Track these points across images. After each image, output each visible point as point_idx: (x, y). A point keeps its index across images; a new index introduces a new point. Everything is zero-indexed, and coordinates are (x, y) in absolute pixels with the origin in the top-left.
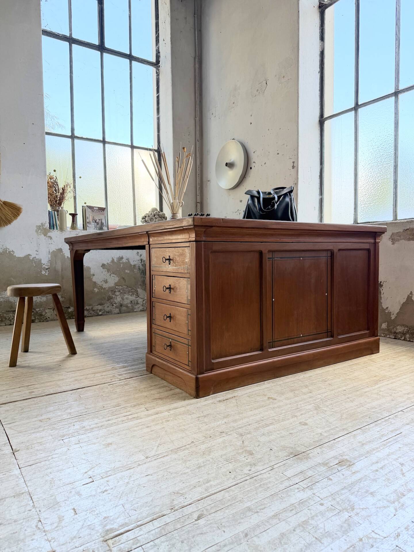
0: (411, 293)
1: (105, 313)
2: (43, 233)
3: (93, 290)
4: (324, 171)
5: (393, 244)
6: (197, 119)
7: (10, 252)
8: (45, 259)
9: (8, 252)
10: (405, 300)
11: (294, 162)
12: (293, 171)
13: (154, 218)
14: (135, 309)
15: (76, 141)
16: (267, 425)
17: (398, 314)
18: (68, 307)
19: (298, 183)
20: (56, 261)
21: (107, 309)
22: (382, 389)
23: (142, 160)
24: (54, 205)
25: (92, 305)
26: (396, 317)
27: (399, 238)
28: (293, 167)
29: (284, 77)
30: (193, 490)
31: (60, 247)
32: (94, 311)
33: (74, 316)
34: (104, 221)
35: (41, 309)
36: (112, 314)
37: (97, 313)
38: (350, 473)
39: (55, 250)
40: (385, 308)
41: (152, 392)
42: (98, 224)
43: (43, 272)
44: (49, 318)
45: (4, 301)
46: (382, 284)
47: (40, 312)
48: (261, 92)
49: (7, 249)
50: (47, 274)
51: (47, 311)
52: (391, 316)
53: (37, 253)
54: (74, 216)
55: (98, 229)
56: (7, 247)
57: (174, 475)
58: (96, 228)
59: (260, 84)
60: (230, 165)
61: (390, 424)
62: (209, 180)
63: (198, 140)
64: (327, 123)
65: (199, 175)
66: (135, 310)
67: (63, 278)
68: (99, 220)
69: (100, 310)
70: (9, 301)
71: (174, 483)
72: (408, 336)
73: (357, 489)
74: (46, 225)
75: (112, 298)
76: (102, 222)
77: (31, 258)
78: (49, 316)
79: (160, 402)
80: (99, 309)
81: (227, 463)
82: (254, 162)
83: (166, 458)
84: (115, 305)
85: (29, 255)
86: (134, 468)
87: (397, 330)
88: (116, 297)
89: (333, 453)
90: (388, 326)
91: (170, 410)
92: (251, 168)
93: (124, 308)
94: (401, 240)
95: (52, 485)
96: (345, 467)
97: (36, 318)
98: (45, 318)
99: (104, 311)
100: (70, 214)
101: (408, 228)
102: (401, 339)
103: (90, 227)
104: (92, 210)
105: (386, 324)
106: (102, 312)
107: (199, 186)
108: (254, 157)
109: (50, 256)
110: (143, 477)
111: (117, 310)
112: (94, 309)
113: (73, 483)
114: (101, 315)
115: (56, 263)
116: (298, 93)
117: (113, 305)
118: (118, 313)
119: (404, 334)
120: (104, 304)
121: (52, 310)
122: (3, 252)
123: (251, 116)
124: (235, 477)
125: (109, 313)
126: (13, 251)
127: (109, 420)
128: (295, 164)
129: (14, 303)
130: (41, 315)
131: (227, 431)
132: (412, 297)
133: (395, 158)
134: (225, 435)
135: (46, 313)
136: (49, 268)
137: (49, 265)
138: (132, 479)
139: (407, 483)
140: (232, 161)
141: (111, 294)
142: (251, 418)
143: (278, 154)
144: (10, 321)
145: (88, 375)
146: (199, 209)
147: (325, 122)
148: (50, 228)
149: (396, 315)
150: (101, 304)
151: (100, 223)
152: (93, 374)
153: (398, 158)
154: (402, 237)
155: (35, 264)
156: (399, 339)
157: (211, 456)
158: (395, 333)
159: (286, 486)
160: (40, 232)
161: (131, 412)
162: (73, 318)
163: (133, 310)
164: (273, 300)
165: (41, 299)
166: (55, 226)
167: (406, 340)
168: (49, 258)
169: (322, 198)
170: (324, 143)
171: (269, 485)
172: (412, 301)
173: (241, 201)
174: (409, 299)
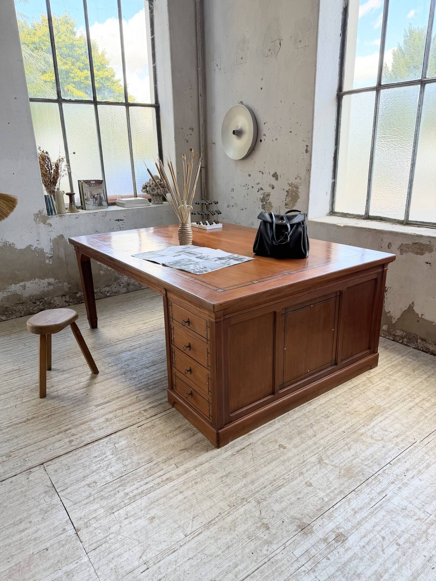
0: (413, 303)
1: (113, 294)
2: (42, 221)
3: (99, 273)
4: (338, 153)
5: (401, 254)
6: (200, 69)
7: (10, 245)
8: (46, 246)
9: (8, 245)
10: (406, 308)
11: (307, 146)
12: (306, 156)
13: (155, 188)
14: (142, 286)
15: (64, 105)
16: (279, 487)
17: (398, 319)
18: (75, 292)
19: (311, 170)
20: (58, 248)
21: (115, 290)
22: (376, 430)
23: (148, 170)
24: (49, 186)
25: (99, 288)
26: (396, 322)
27: (407, 249)
28: (307, 151)
29: (300, 41)
30: (226, 577)
31: (61, 233)
32: (101, 293)
33: (82, 300)
34: (102, 195)
35: (49, 297)
36: (119, 294)
37: (105, 294)
38: (343, 550)
39: (56, 237)
40: (387, 311)
41: (178, 438)
42: (96, 199)
43: (47, 261)
44: (58, 305)
45: (12, 295)
46: (386, 289)
47: (48, 300)
48: (273, 54)
49: (7, 242)
50: (51, 263)
51: (55, 299)
52: (392, 320)
53: (38, 242)
54: (71, 195)
55: (97, 205)
56: (7, 240)
57: (210, 558)
58: (95, 205)
59: (273, 43)
60: (238, 133)
61: (378, 483)
62: (213, 142)
63: (201, 95)
64: (345, 98)
65: (203, 136)
66: (143, 288)
67: (67, 265)
68: (97, 194)
69: (108, 292)
70: (16, 294)
71: (211, 569)
72: (405, 340)
73: (348, 570)
74: (44, 212)
75: (119, 278)
76: (100, 196)
77: (33, 248)
78: (58, 304)
79: (186, 454)
80: (107, 290)
81: (249, 540)
82: (264, 135)
83: (201, 536)
84: (122, 285)
85: (30, 245)
86: (177, 550)
87: (396, 333)
88: (122, 277)
89: (331, 526)
90: (389, 328)
91: (196, 466)
92: (261, 141)
93: (131, 287)
94: (409, 252)
95: (117, 574)
96: (340, 543)
97: (46, 306)
98: (54, 306)
99: (111, 292)
100: (67, 194)
101: (417, 242)
102: (398, 342)
103: (89, 204)
104: (89, 185)
105: (387, 326)
106: (110, 293)
107: (203, 149)
108: (264, 129)
109: (52, 244)
110: (186, 562)
111: (125, 290)
112: (101, 291)
113: (133, 571)
114: (109, 296)
115: (59, 250)
116: (316, 66)
117: (120, 285)
118: (126, 293)
119: (402, 338)
120: (111, 285)
121: (60, 298)
122: (3, 246)
123: (262, 79)
124: (257, 559)
125: (117, 293)
126: (13, 244)
127: (147, 483)
128: (309, 149)
129: (22, 296)
130: (50, 303)
131: (246, 496)
132: (413, 307)
133: (414, 155)
134: (246, 503)
135: (55, 301)
136: (52, 256)
137: (52, 253)
138: (178, 565)
139: (385, 561)
140: (239, 128)
141: (117, 275)
142: (266, 477)
143: (291, 132)
144: (21, 313)
145: (116, 411)
146: (204, 174)
147: (344, 97)
148: (49, 214)
149: (397, 320)
150: (108, 286)
151: (99, 198)
152: (120, 409)
153: (416, 155)
154: (410, 249)
155: (38, 254)
157: (236, 533)
158: (394, 335)
159: (296, 569)
160: (39, 221)
161: (164, 470)
162: (82, 303)
163: (141, 288)
164: (285, 349)
165: (48, 288)
166: (53, 211)
167: (404, 344)
168: (51, 246)
169: (334, 182)
170: (340, 121)
171: (283, 569)
172: (413, 310)
173: (250, 175)
174: (411, 308)
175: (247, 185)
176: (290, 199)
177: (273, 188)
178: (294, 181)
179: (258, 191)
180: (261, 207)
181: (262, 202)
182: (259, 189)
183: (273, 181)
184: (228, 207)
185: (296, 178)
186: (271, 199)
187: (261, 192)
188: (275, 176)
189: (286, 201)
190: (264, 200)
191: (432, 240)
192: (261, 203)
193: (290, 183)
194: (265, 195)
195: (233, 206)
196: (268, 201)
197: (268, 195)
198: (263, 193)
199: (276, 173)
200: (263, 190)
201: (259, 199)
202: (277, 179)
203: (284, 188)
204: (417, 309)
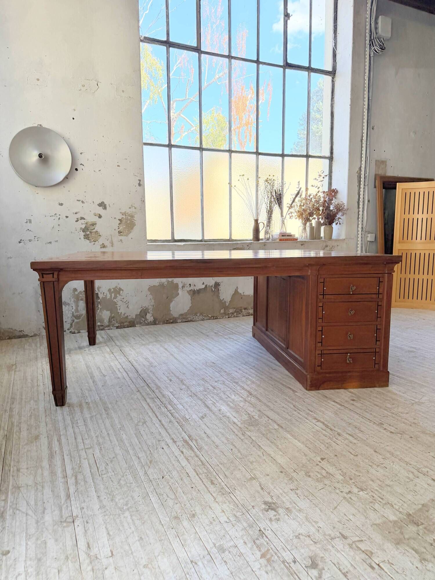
0: (237, 288)
10: (233, 293)
11: (140, 180)
12: (139, 188)
17: (230, 301)
19: (145, 201)
26: (229, 304)
28: (140, 185)
29: (123, 91)
40: (222, 299)
46: (219, 283)
48: (89, 90)
52: (226, 304)
59: (88, 81)
72: (235, 314)
82: (81, 164)
90: (225, 310)
92: (76, 169)
105: (223, 309)
108: (81, 159)
119: (233, 313)
123: (75, 110)
128: (141, 183)
132: (237, 290)
143: (118, 166)
156: (231, 317)
158: (228, 314)
167: (235, 317)
172: (238, 292)
173: (61, 204)
174: (236, 291)
175: (58, 215)
176: (124, 227)
177: (100, 217)
178: (129, 211)
179: (77, 221)
180: (82, 237)
181: (83, 231)
182: (77, 219)
183: (100, 210)
184: (20, 242)
185: (130, 208)
186: (97, 228)
187: (83, 221)
188: (102, 205)
189: (119, 229)
190: (88, 229)
191: (243, 244)
192: (82, 234)
193: (123, 212)
194: (89, 224)
195: (30, 241)
196: (94, 230)
197: (94, 224)
198: (84, 223)
199: (103, 203)
200: (84, 219)
201: (79, 229)
202: (105, 208)
203: (115, 217)
204: (240, 291)
